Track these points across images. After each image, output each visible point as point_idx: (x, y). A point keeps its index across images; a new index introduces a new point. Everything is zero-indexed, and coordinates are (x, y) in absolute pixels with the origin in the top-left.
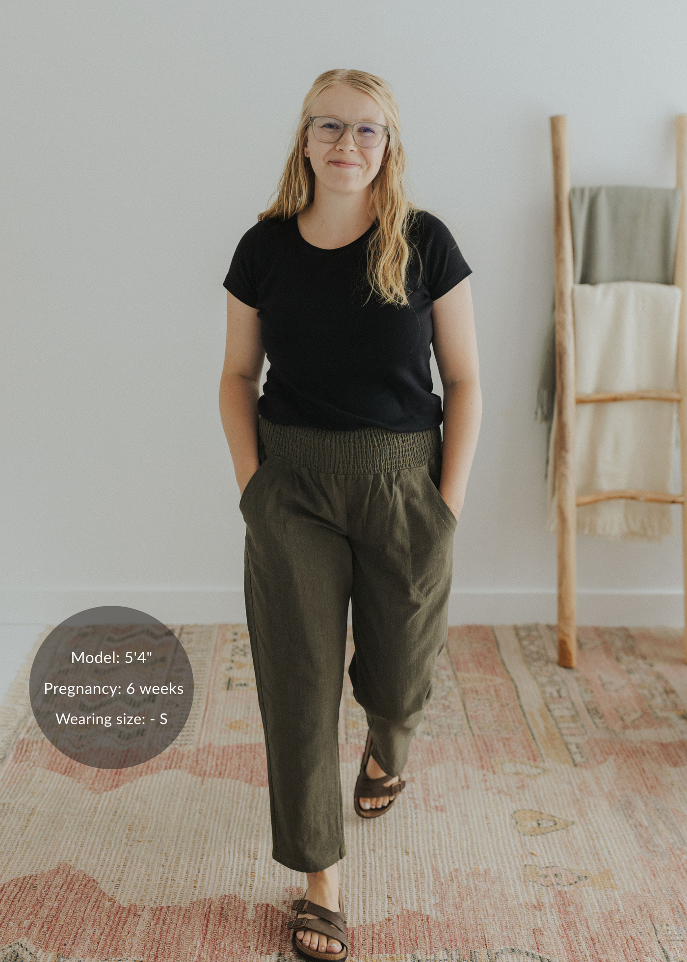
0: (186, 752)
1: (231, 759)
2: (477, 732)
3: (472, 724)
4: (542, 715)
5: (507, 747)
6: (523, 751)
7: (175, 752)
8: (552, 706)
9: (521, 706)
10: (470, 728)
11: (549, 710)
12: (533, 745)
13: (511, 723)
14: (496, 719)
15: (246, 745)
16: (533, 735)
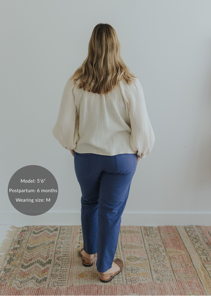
0: (62, 289)
1: (81, 293)
2: (178, 279)
3: (175, 274)
4: (202, 270)
5: (191, 287)
6: (197, 288)
7: (58, 289)
8: (206, 266)
9: (194, 266)
10: (175, 277)
11: (205, 267)
12: (201, 286)
13: (191, 274)
14: (185, 272)
15: (87, 285)
16: (200, 280)
